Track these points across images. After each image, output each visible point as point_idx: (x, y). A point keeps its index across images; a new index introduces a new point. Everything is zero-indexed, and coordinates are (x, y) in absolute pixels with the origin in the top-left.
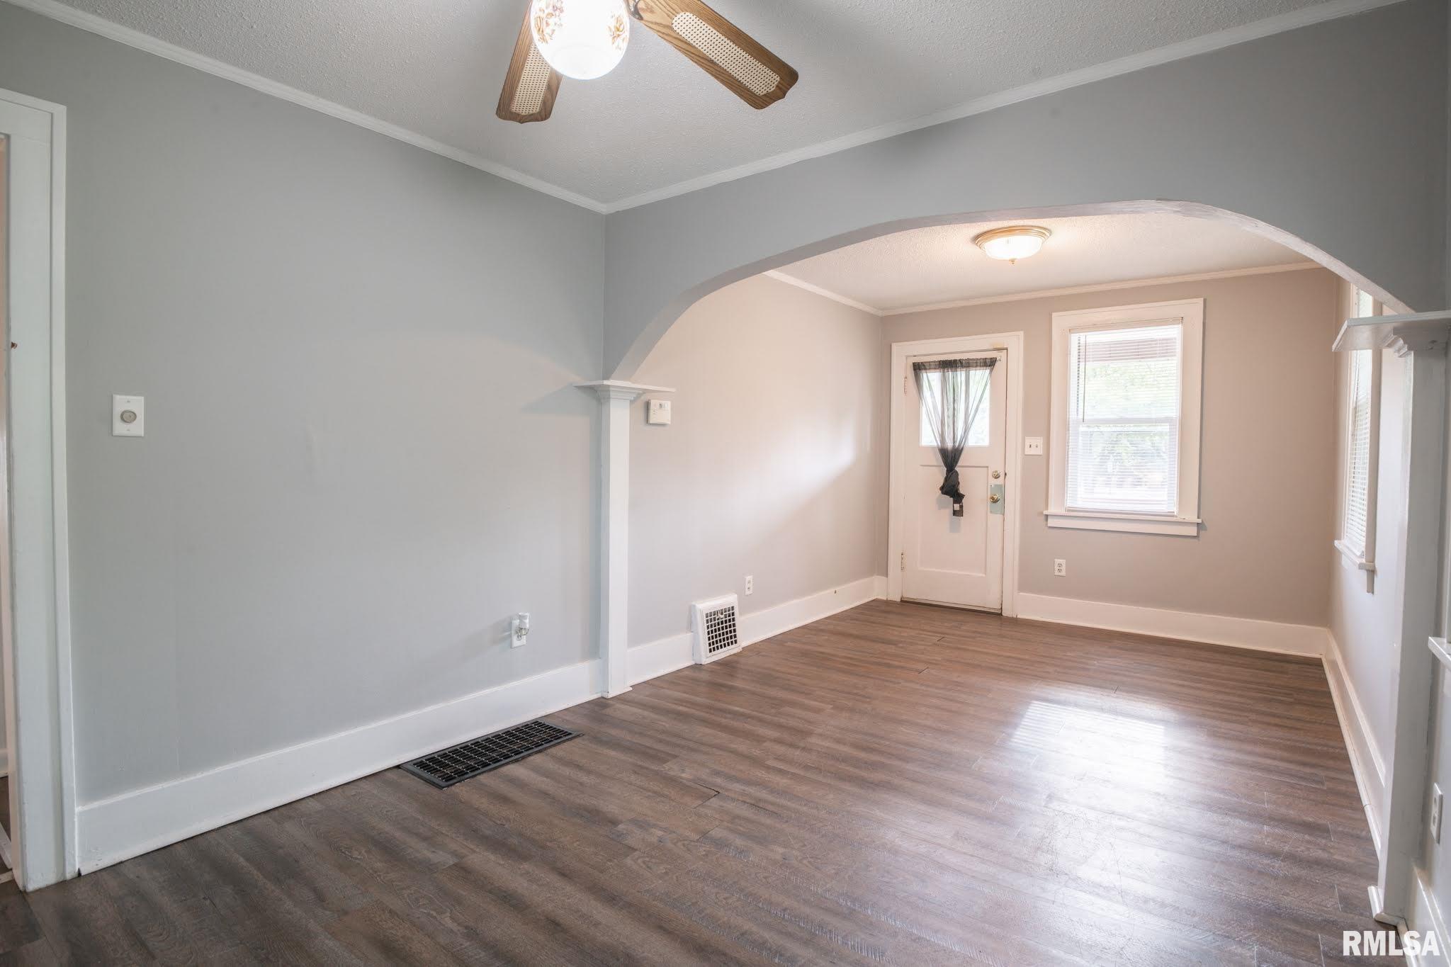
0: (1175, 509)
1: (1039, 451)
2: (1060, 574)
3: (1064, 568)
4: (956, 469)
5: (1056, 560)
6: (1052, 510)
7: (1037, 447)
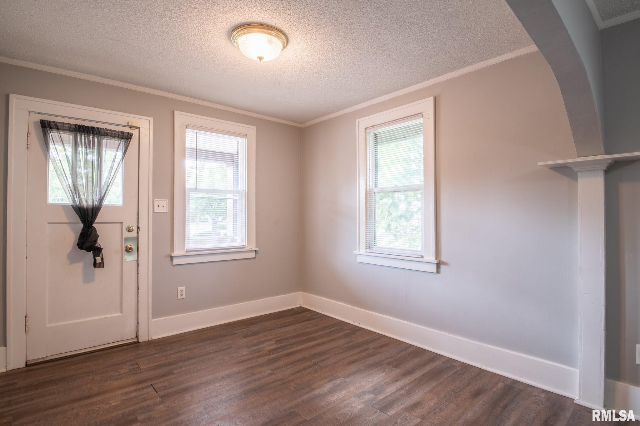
0: (245, 244)
1: (165, 210)
2: (182, 297)
3: (184, 293)
4: (94, 225)
5: (179, 288)
6: (176, 253)
7: (163, 206)
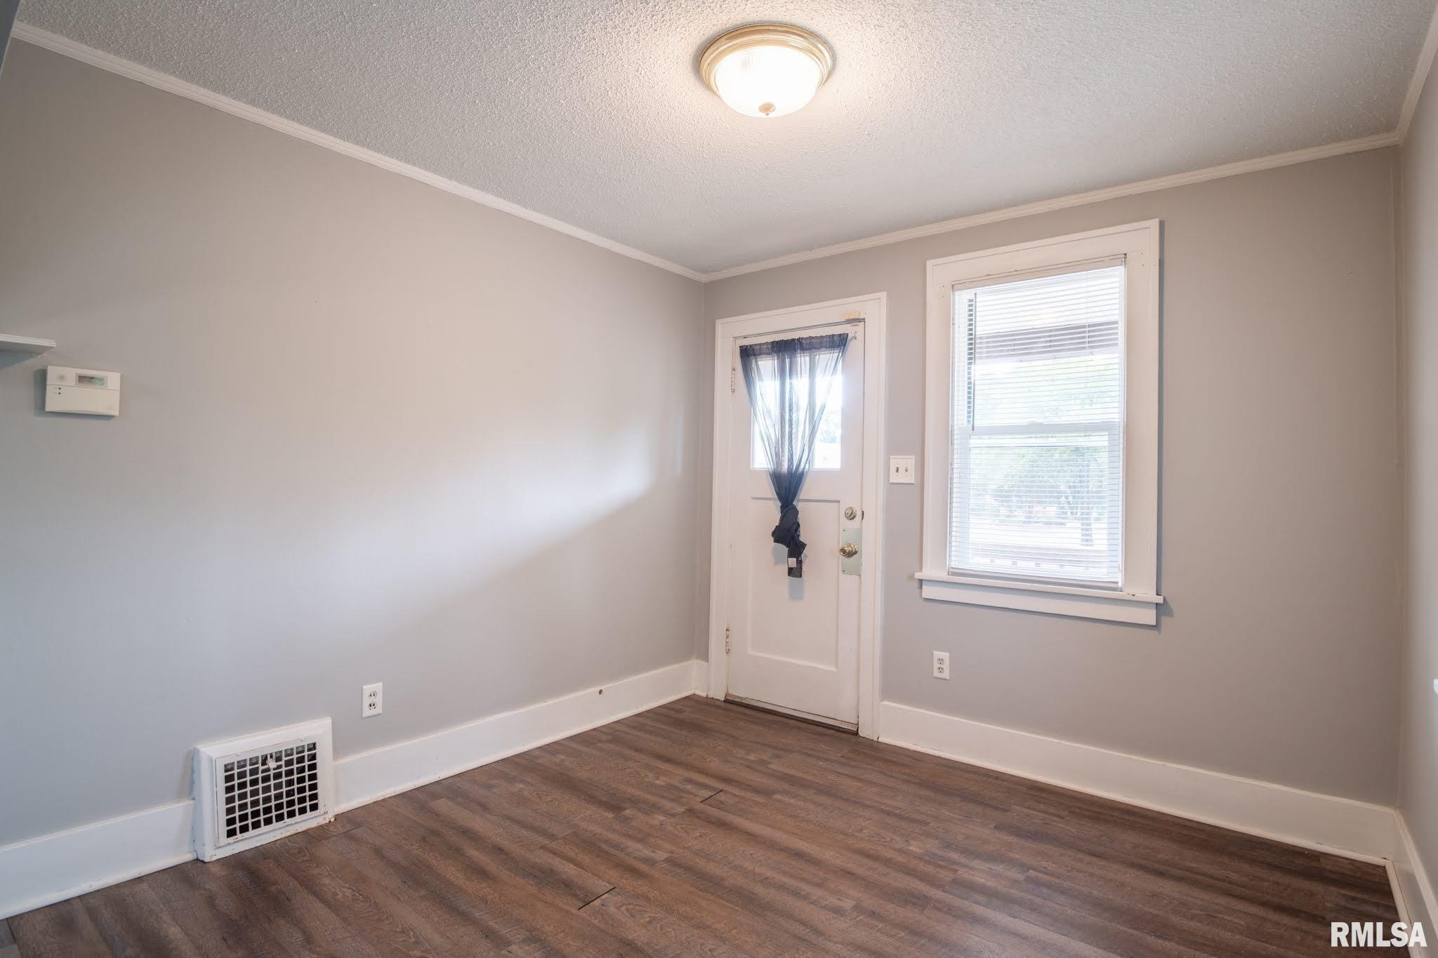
0: (1119, 578)
1: (910, 478)
2: (941, 675)
3: (946, 666)
4: (795, 504)
5: (934, 652)
6: (928, 572)
7: (906, 471)
